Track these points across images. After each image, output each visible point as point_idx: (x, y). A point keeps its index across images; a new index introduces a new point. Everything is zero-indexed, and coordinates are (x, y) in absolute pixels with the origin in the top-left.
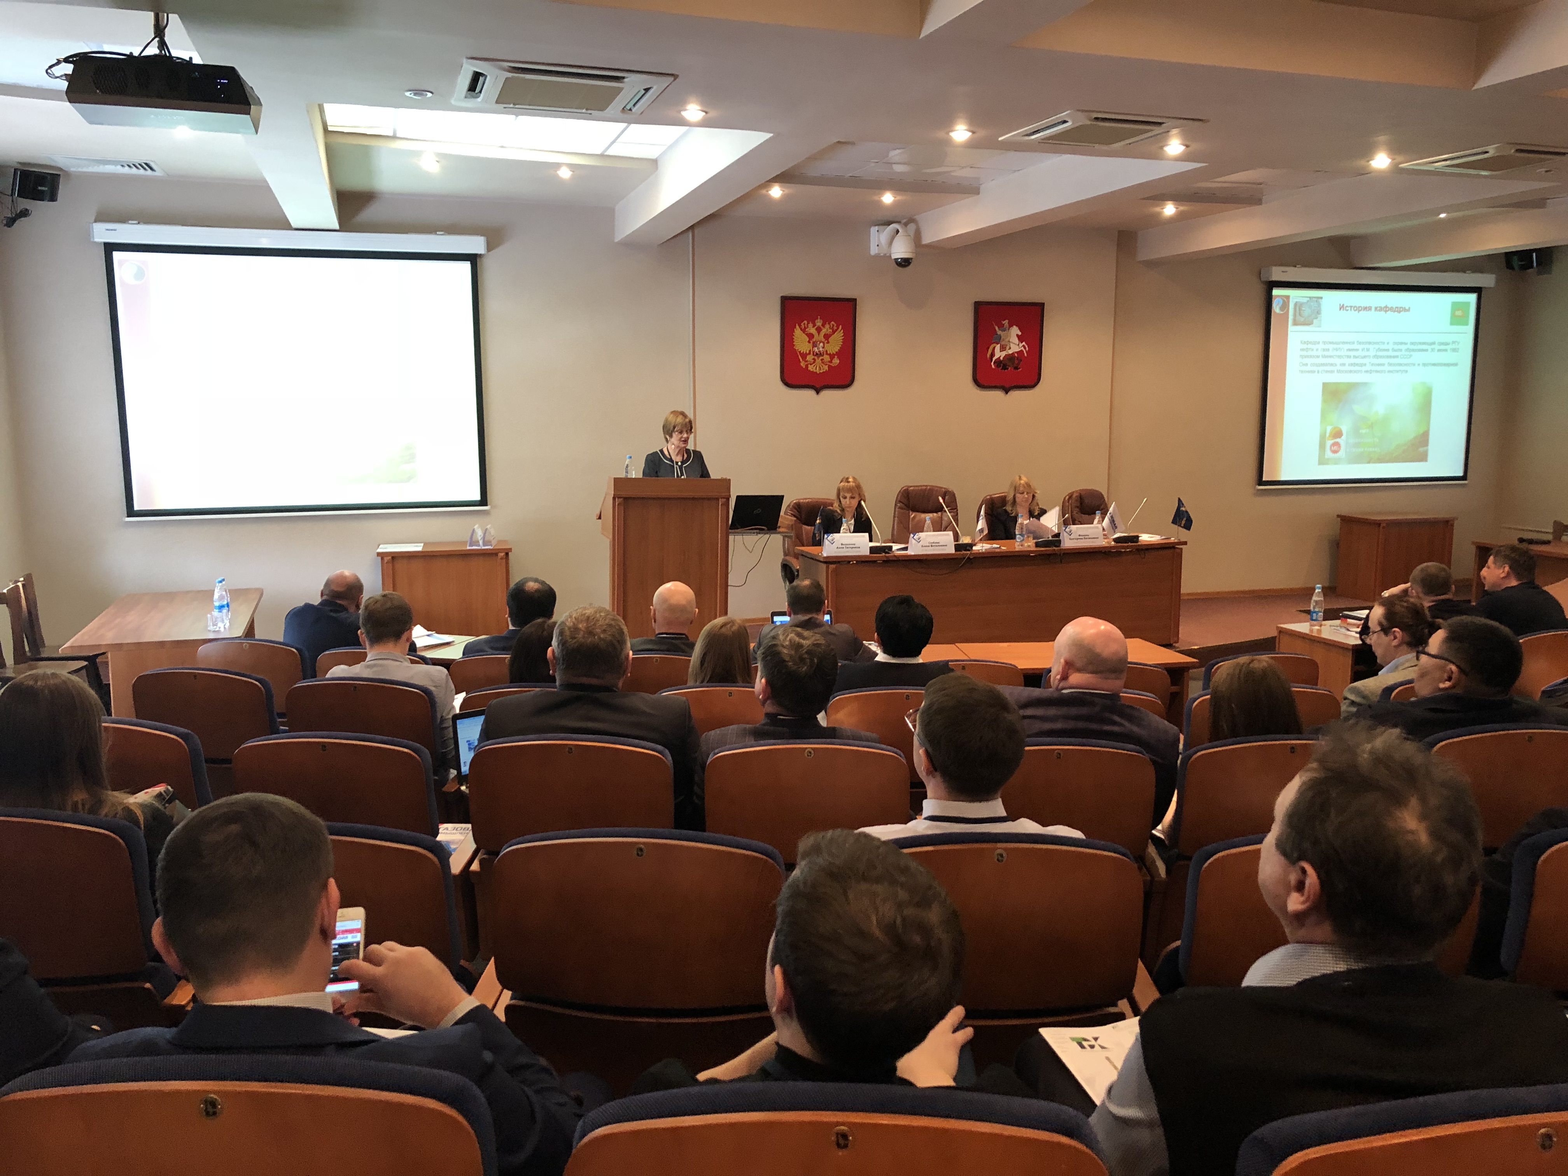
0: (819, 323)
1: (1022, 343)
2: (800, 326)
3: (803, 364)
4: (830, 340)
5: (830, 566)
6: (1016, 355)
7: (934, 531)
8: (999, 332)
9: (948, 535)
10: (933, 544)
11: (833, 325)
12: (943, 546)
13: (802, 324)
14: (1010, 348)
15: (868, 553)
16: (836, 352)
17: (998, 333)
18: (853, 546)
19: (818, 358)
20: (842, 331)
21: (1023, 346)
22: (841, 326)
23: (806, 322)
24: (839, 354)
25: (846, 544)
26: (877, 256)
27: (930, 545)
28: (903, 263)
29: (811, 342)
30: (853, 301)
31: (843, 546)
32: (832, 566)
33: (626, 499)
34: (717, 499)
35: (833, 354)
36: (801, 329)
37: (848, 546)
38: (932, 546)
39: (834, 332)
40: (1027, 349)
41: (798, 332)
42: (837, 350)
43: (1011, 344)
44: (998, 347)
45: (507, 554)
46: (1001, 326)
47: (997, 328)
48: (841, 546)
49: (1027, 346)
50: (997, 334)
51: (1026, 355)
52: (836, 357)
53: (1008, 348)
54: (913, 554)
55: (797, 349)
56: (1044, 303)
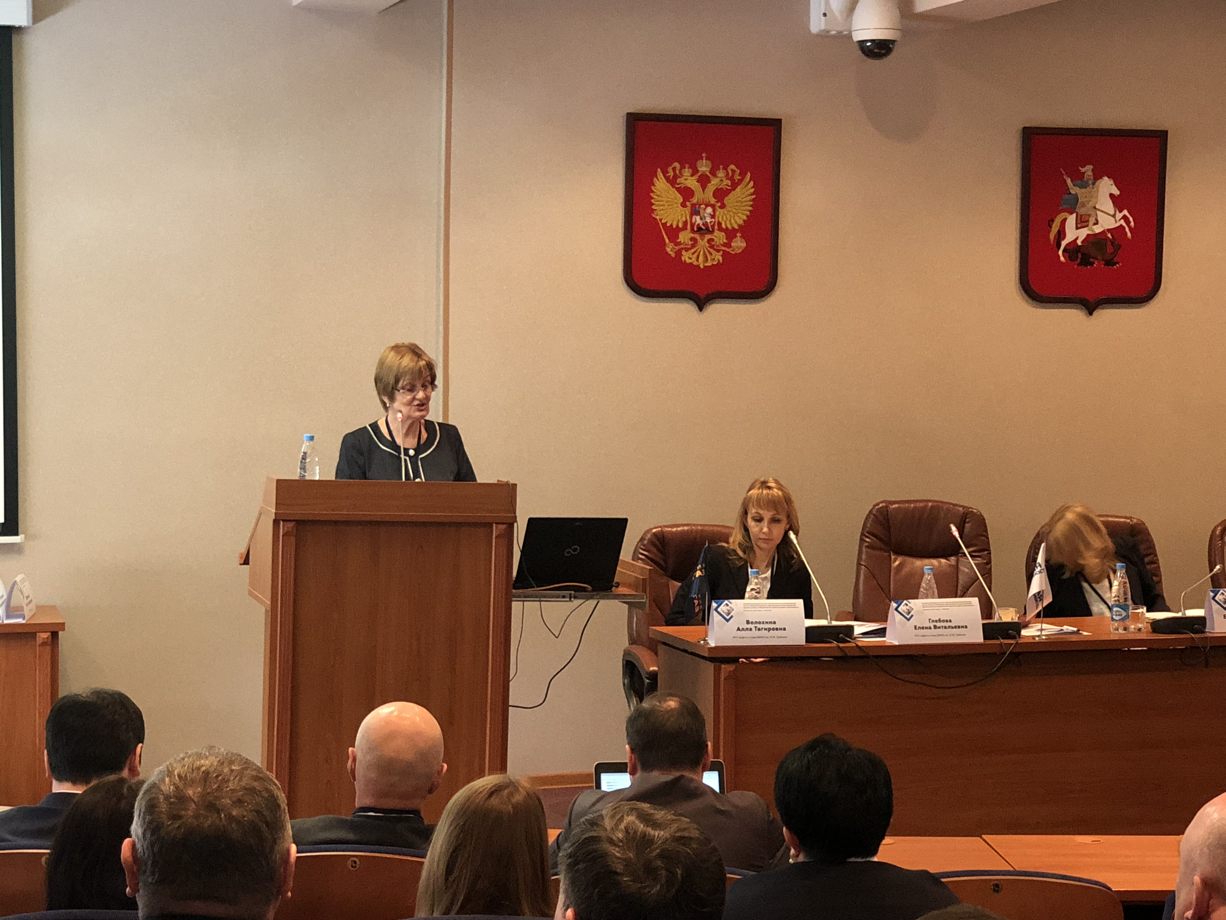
0: (704, 167)
1: (1120, 212)
2: (665, 173)
3: (670, 249)
4: (726, 201)
5: (723, 666)
6: (1109, 235)
7: (940, 597)
8: (1073, 190)
9: (970, 604)
10: (938, 624)
11: (734, 171)
12: (959, 627)
13: (670, 169)
14: (1096, 223)
15: (800, 639)
16: (740, 226)
17: (1072, 192)
18: (772, 626)
19: (702, 235)
20: (752, 183)
21: (1125, 218)
22: (749, 174)
23: (677, 165)
24: (745, 230)
25: (756, 622)
26: (824, 35)
27: (932, 625)
28: (876, 51)
29: (688, 204)
30: (775, 125)
31: (749, 626)
32: (727, 669)
33: (300, 523)
34: (490, 525)
35: (733, 229)
36: (667, 179)
37: (759, 626)
38: (935, 627)
39: (734, 186)
40: (1132, 224)
41: (660, 185)
42: (741, 222)
43: (1098, 212)
44: (1071, 220)
45: (55, 635)
46: (1078, 177)
47: (1069, 181)
48: (747, 626)
49: (1131, 219)
50: (1070, 193)
51: (1129, 235)
52: (739, 235)
53: (1092, 220)
54: (897, 644)
55: (658, 217)
56: (1167, 132)
